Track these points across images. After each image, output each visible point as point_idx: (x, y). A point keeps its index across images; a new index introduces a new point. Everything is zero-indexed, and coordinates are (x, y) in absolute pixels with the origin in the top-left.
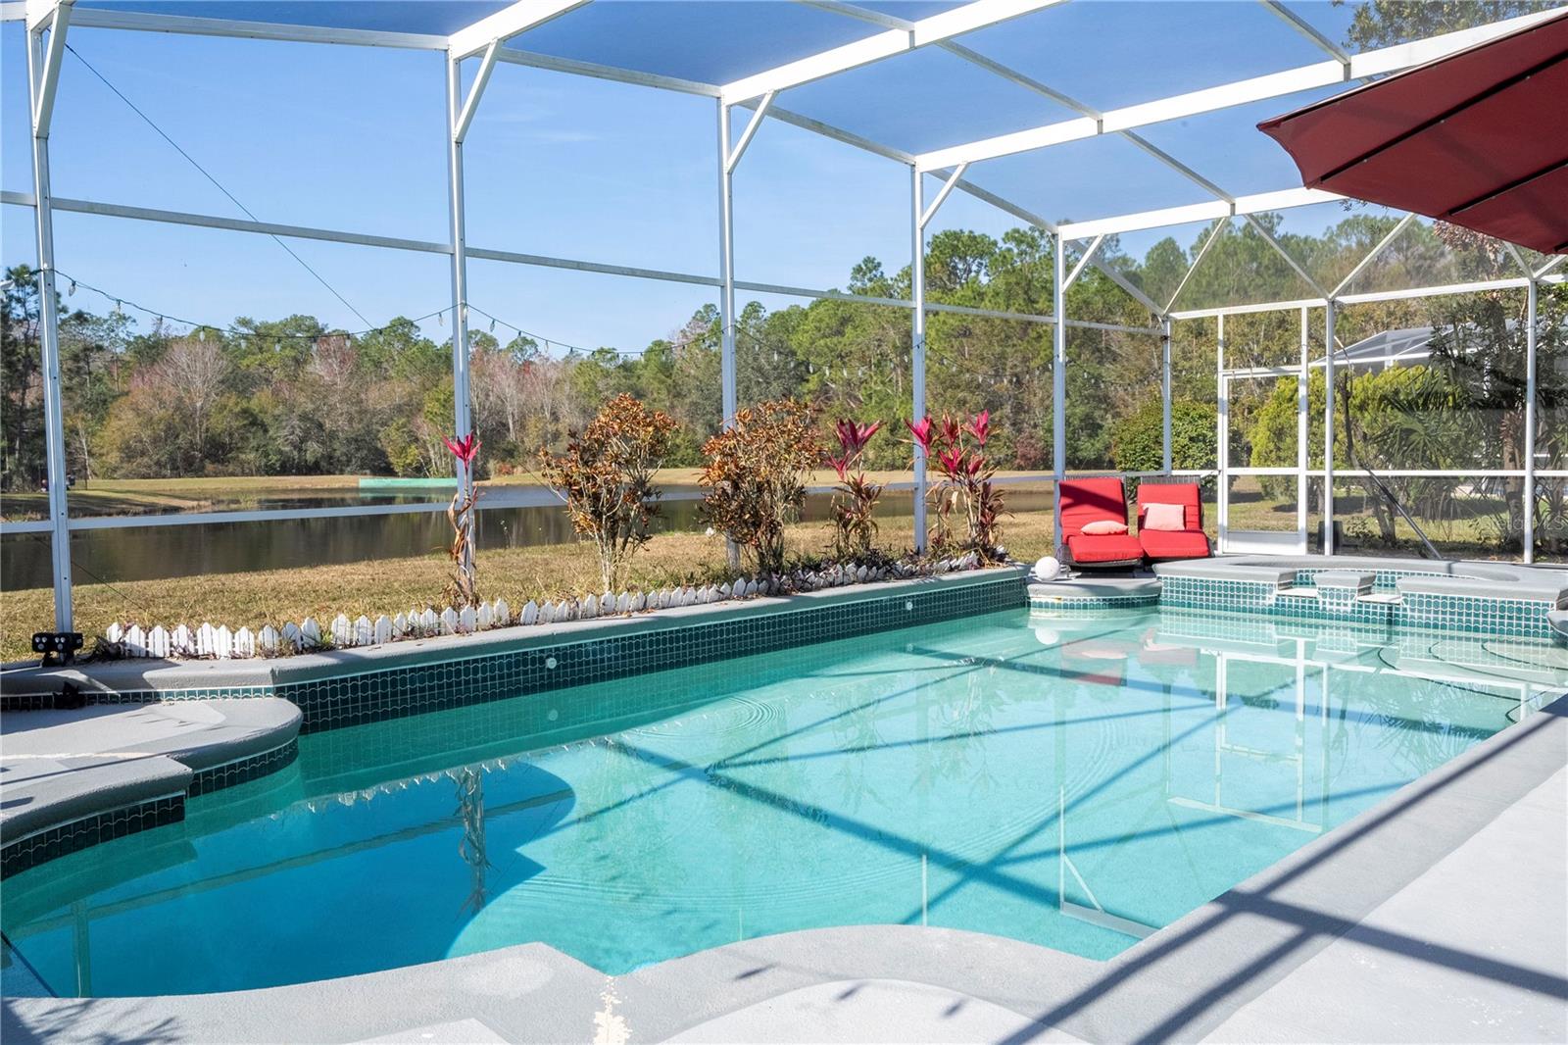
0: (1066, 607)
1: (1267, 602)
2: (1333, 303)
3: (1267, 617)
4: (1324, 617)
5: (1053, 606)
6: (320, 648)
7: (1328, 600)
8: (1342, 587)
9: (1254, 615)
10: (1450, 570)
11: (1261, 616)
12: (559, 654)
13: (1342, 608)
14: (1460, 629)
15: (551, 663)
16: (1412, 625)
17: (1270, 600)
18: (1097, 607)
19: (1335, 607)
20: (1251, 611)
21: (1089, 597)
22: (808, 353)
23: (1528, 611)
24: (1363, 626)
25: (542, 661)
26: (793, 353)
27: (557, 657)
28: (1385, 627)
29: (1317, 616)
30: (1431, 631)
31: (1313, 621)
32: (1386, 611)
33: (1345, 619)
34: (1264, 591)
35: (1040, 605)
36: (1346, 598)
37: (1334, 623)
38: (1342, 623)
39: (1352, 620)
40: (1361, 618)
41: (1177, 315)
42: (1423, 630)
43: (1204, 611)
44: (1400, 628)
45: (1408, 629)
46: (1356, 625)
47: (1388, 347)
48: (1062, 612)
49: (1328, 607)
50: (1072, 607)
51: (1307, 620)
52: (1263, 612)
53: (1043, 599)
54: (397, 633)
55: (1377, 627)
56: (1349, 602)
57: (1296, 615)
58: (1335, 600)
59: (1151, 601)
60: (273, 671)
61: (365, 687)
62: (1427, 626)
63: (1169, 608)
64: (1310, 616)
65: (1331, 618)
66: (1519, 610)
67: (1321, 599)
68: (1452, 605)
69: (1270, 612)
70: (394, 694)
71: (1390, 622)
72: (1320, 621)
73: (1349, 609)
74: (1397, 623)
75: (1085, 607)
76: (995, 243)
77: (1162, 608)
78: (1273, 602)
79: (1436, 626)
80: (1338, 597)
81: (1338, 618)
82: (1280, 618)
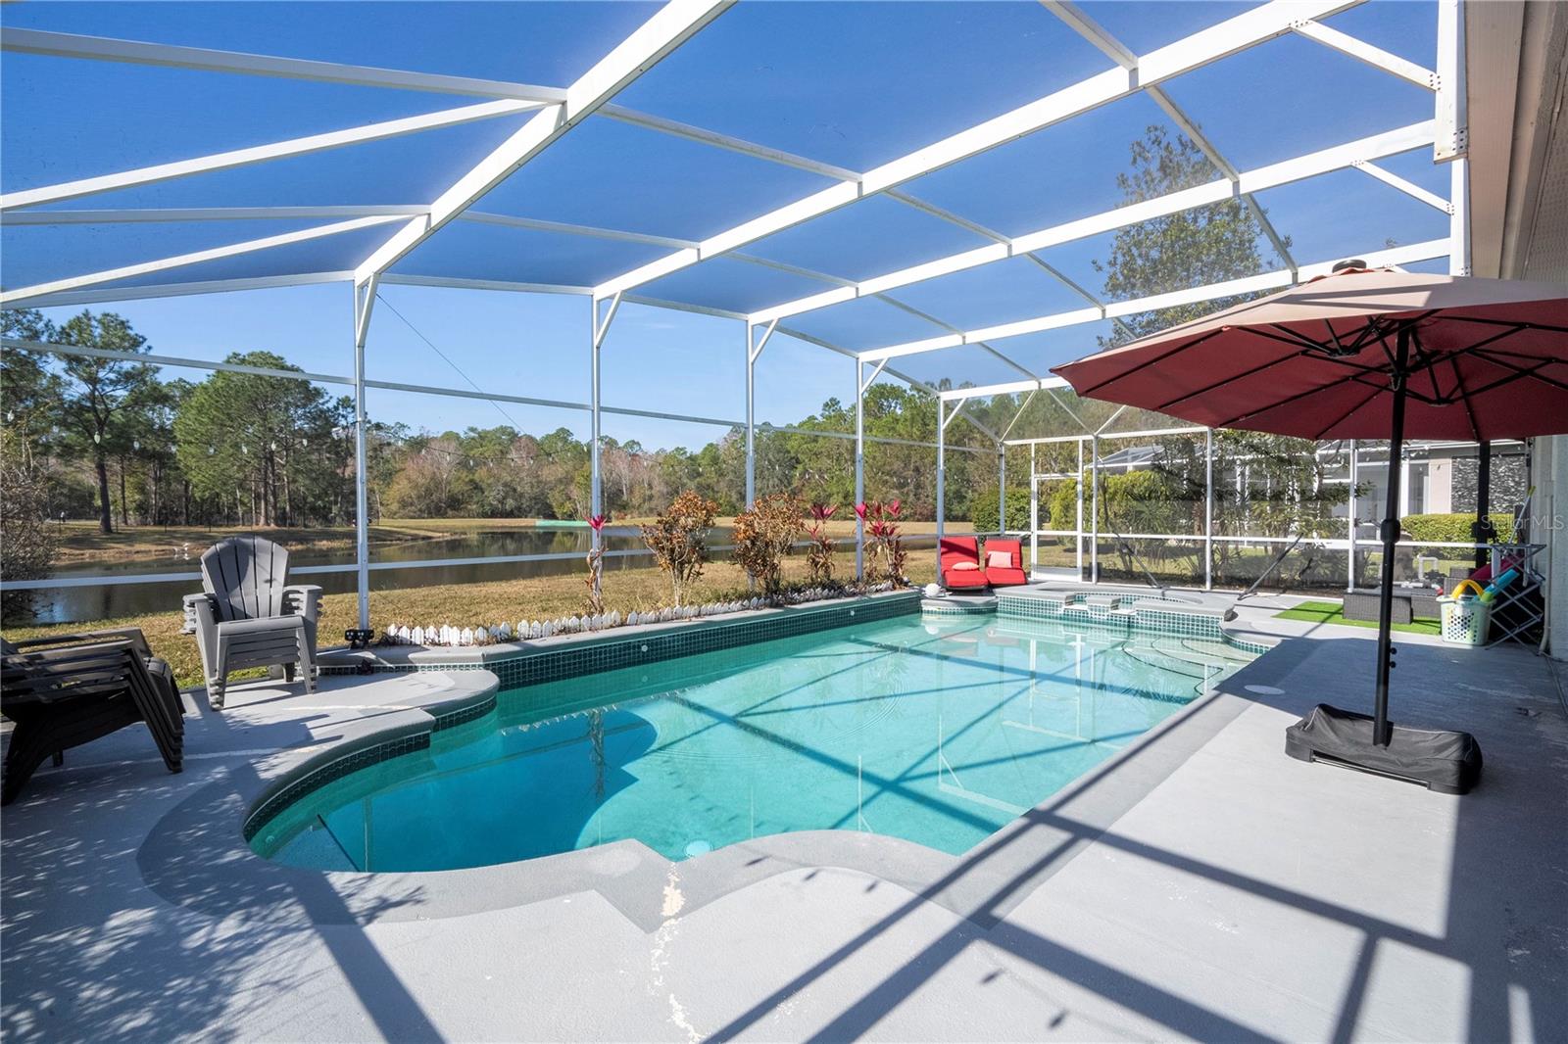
0: (943, 613)
1: (1059, 612)
2: (1097, 438)
3: (1059, 621)
4: (1091, 622)
5: (935, 612)
6: (511, 639)
7: (1093, 612)
8: (1102, 605)
9: (1051, 620)
10: (1163, 595)
11: (1055, 621)
12: (649, 643)
13: (1101, 617)
14: (1169, 631)
15: (644, 648)
16: (1142, 628)
17: (1061, 611)
18: (961, 614)
19: (1097, 617)
20: (1050, 618)
21: (956, 608)
22: (797, 452)
23: (1208, 622)
24: (1114, 628)
25: (639, 647)
26: (789, 452)
27: (647, 645)
28: (1126, 629)
29: (1088, 622)
30: (1153, 632)
31: (1085, 624)
32: (1127, 619)
33: (1103, 623)
34: (1057, 606)
35: (928, 612)
36: (1104, 611)
37: (1097, 626)
38: (1101, 626)
39: (1108, 624)
40: (1112, 624)
41: (1010, 443)
42: (1148, 632)
43: (1023, 617)
44: (1135, 630)
45: (1139, 630)
46: (1109, 627)
47: (1129, 457)
48: (941, 616)
49: (1093, 616)
50: (946, 613)
51: (1082, 624)
52: (1057, 618)
53: (930, 608)
54: (555, 630)
55: (1122, 628)
56: (1106, 614)
57: (1076, 620)
58: (1098, 613)
59: (992, 610)
60: (483, 655)
61: (536, 664)
62: (1150, 629)
63: (1002, 615)
64: (1083, 621)
65: (1095, 623)
66: (1203, 621)
67: (1089, 612)
68: (1165, 617)
69: (1061, 619)
70: (553, 667)
71: (1129, 626)
72: (1089, 625)
73: (1106, 618)
74: (1133, 627)
75: (954, 613)
76: (905, 391)
77: (998, 614)
79: (1155, 629)
80: (1100, 611)
81: (1099, 623)
82: (1066, 622)
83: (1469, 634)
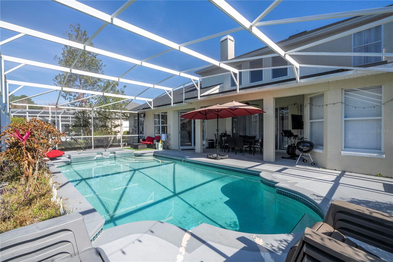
0: (60, 167)
3: (95, 161)
4: (105, 159)
7: (105, 156)
8: (107, 154)
9: (92, 161)
11: (93, 161)
16: (118, 158)
17: (95, 158)
19: (106, 157)
20: (91, 161)
21: (64, 164)
24: (111, 159)
28: (114, 159)
29: (103, 159)
30: (120, 158)
31: (103, 160)
32: (114, 156)
33: (108, 159)
34: (94, 157)
36: (108, 156)
37: (106, 160)
38: (108, 160)
39: (109, 159)
40: (110, 158)
42: (119, 158)
43: (82, 163)
44: (116, 159)
45: (117, 158)
46: (110, 159)
49: (105, 157)
52: (94, 160)
55: (113, 159)
56: (109, 156)
57: (100, 160)
58: (106, 156)
62: (120, 157)
64: (102, 159)
65: (106, 159)
66: (131, 153)
67: (104, 157)
69: (95, 160)
71: (115, 158)
72: (104, 160)
73: (109, 157)
74: (116, 158)
78: (96, 158)
79: (121, 157)
80: (107, 156)
81: (107, 159)
82: (97, 161)
83: (162, 148)
